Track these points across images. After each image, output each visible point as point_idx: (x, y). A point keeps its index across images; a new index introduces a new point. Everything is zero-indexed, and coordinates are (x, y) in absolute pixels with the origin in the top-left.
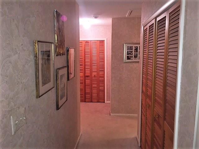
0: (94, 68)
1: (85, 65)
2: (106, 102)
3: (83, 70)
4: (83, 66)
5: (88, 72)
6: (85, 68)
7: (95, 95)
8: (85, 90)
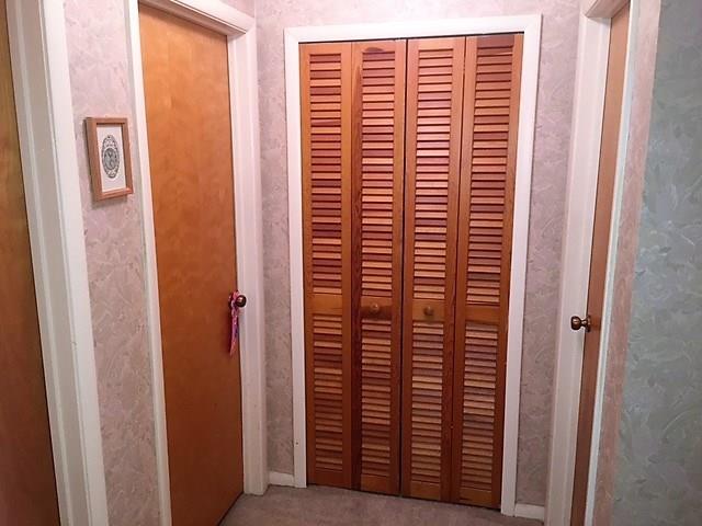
0: (429, 257)
1: (358, 233)
2: (508, 506)
3: (347, 264)
4: (343, 242)
5: (378, 284)
6: (357, 256)
7: (426, 451)
8: (357, 412)
